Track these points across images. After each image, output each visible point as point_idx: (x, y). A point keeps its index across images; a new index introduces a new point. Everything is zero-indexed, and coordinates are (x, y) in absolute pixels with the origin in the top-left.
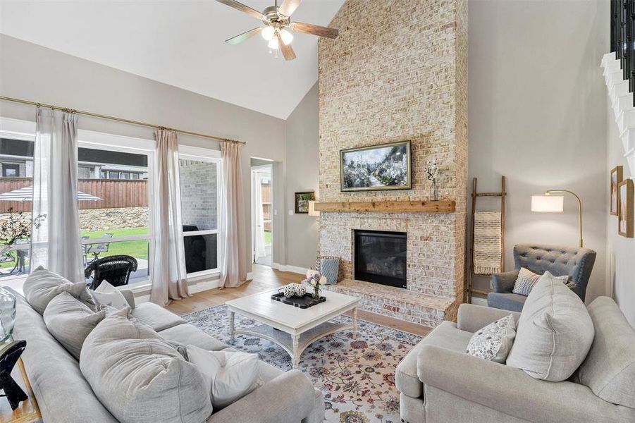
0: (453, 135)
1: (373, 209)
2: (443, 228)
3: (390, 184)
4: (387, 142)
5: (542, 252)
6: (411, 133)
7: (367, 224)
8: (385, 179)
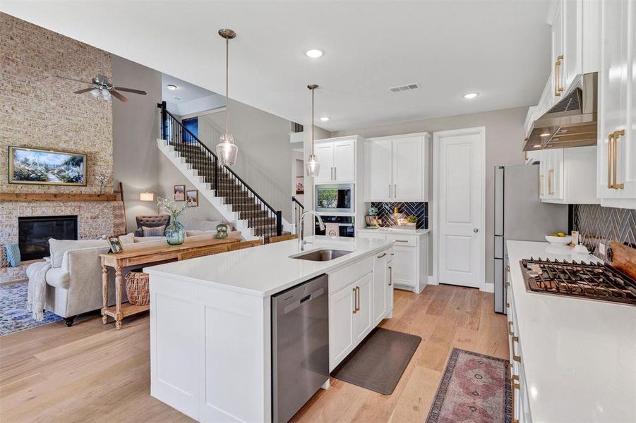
0: (112, 157)
1: (55, 199)
2: (106, 211)
3: (68, 182)
4: (59, 149)
5: (147, 219)
6: (82, 149)
7: (39, 211)
8: (63, 177)
